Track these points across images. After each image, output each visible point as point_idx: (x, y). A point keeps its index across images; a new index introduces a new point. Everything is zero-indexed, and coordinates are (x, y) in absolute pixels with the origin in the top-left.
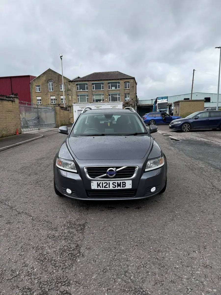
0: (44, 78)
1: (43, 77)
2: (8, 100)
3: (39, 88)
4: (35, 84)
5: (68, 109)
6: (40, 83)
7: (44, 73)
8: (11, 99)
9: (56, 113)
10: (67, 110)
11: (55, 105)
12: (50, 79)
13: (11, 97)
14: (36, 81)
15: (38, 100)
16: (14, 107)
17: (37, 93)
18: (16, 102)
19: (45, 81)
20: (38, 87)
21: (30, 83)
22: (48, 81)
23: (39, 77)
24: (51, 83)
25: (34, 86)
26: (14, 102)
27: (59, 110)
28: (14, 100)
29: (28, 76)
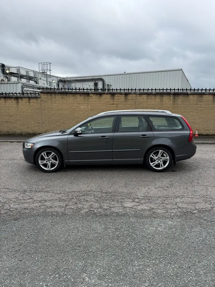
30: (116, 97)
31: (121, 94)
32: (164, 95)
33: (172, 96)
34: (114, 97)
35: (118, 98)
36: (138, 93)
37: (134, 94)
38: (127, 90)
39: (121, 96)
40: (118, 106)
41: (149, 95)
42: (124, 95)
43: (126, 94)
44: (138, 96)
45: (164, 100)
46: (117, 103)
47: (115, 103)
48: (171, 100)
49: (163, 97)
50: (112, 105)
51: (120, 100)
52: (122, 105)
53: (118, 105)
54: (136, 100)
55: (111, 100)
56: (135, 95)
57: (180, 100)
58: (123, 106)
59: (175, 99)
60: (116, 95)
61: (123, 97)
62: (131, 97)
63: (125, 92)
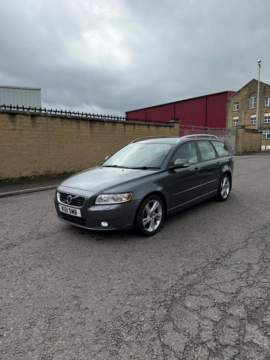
0: (245, 93)
1: (243, 91)
2: (165, 126)
3: (238, 106)
4: (232, 100)
5: (259, 131)
6: (239, 98)
7: (245, 87)
8: (171, 124)
9: (237, 137)
10: (259, 133)
11: (237, 127)
12: (253, 92)
13: (170, 123)
14: (235, 97)
15: (234, 121)
16: (172, 133)
17: (234, 112)
18: (175, 128)
19: (246, 95)
20: (236, 105)
21: (227, 100)
22: (249, 96)
23: (239, 91)
24: (253, 98)
25: (231, 104)
26: (172, 128)
27: (242, 134)
28: (173, 125)
29: (226, 93)
30: (18, 119)
31: (25, 114)
32: (81, 121)
33: (88, 122)
34: (15, 119)
35: (21, 121)
36: (50, 115)
37: (45, 116)
38: (32, 109)
39: (26, 117)
40: (22, 133)
41: (64, 120)
42: (30, 117)
43: (33, 116)
44: (50, 119)
45: (81, 127)
46: (21, 128)
47: (17, 128)
48: (88, 127)
49: (79, 122)
50: (12, 132)
51: (26, 124)
52: (29, 132)
53: (23, 131)
54: (48, 125)
55: (10, 124)
56: (46, 118)
57: (97, 128)
58: (30, 134)
59: (92, 126)
60: (18, 116)
61: (28, 119)
62: (40, 120)
63: (31, 112)
